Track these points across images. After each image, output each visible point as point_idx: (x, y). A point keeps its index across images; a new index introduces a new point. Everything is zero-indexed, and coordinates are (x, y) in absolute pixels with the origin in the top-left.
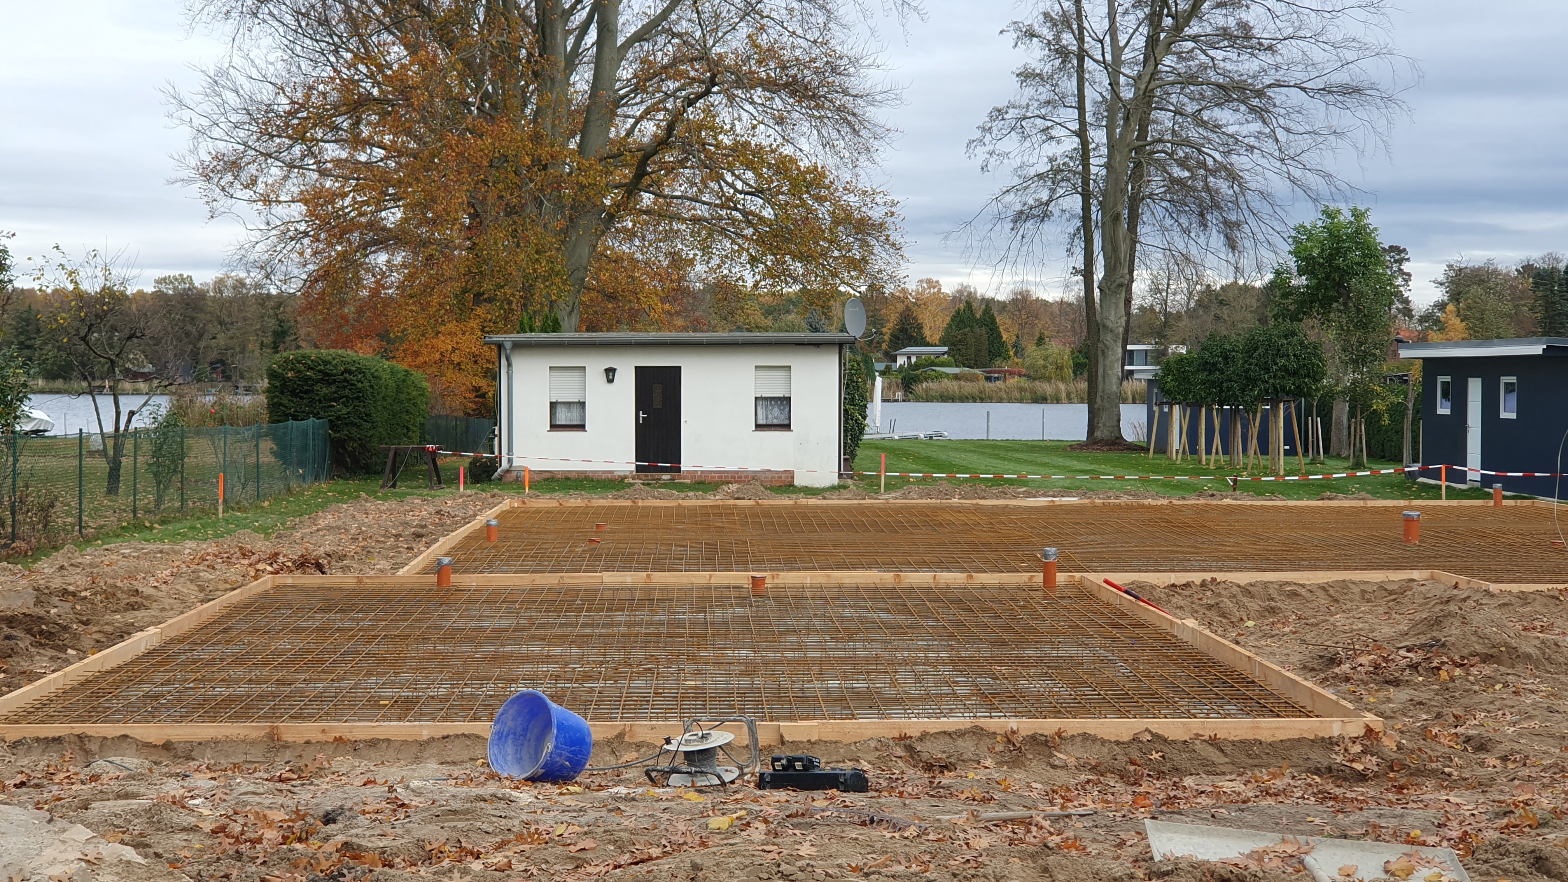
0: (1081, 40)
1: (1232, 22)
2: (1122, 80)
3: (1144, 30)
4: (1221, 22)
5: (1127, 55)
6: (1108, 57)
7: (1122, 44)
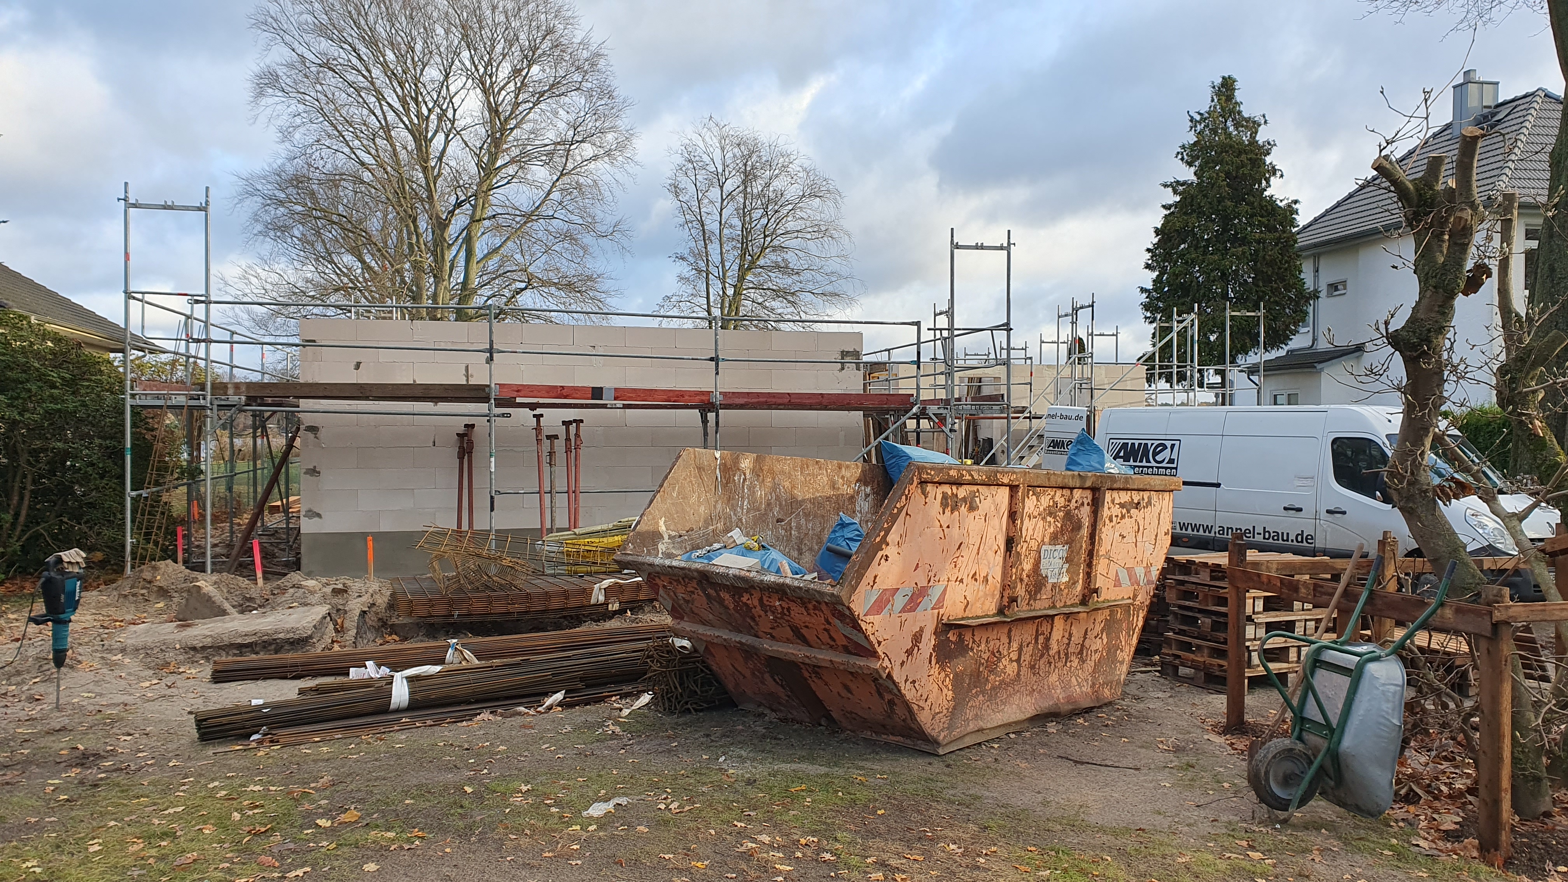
0: (708, 265)
1: (779, 259)
2: (727, 285)
3: (738, 261)
4: (774, 258)
5: (729, 274)
6: (721, 274)
7: (727, 268)
